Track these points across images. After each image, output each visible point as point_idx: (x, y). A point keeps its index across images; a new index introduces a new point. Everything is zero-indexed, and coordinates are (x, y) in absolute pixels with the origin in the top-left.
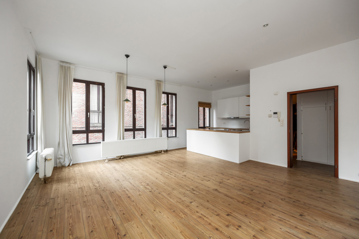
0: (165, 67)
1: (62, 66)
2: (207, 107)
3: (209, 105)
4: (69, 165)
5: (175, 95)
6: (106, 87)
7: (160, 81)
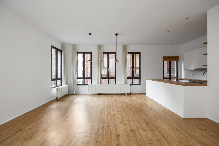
0: (117, 35)
1: (73, 47)
2: (174, 60)
3: (177, 59)
4: (75, 94)
5: (139, 53)
6: (92, 54)
7: (126, 45)
